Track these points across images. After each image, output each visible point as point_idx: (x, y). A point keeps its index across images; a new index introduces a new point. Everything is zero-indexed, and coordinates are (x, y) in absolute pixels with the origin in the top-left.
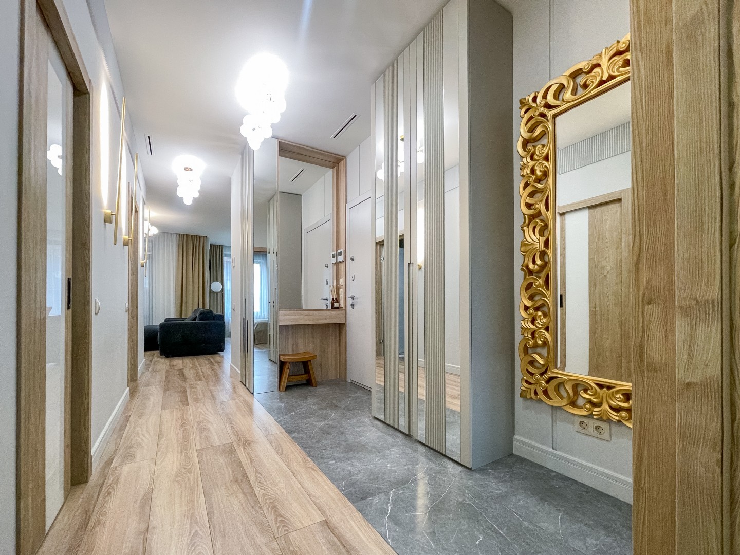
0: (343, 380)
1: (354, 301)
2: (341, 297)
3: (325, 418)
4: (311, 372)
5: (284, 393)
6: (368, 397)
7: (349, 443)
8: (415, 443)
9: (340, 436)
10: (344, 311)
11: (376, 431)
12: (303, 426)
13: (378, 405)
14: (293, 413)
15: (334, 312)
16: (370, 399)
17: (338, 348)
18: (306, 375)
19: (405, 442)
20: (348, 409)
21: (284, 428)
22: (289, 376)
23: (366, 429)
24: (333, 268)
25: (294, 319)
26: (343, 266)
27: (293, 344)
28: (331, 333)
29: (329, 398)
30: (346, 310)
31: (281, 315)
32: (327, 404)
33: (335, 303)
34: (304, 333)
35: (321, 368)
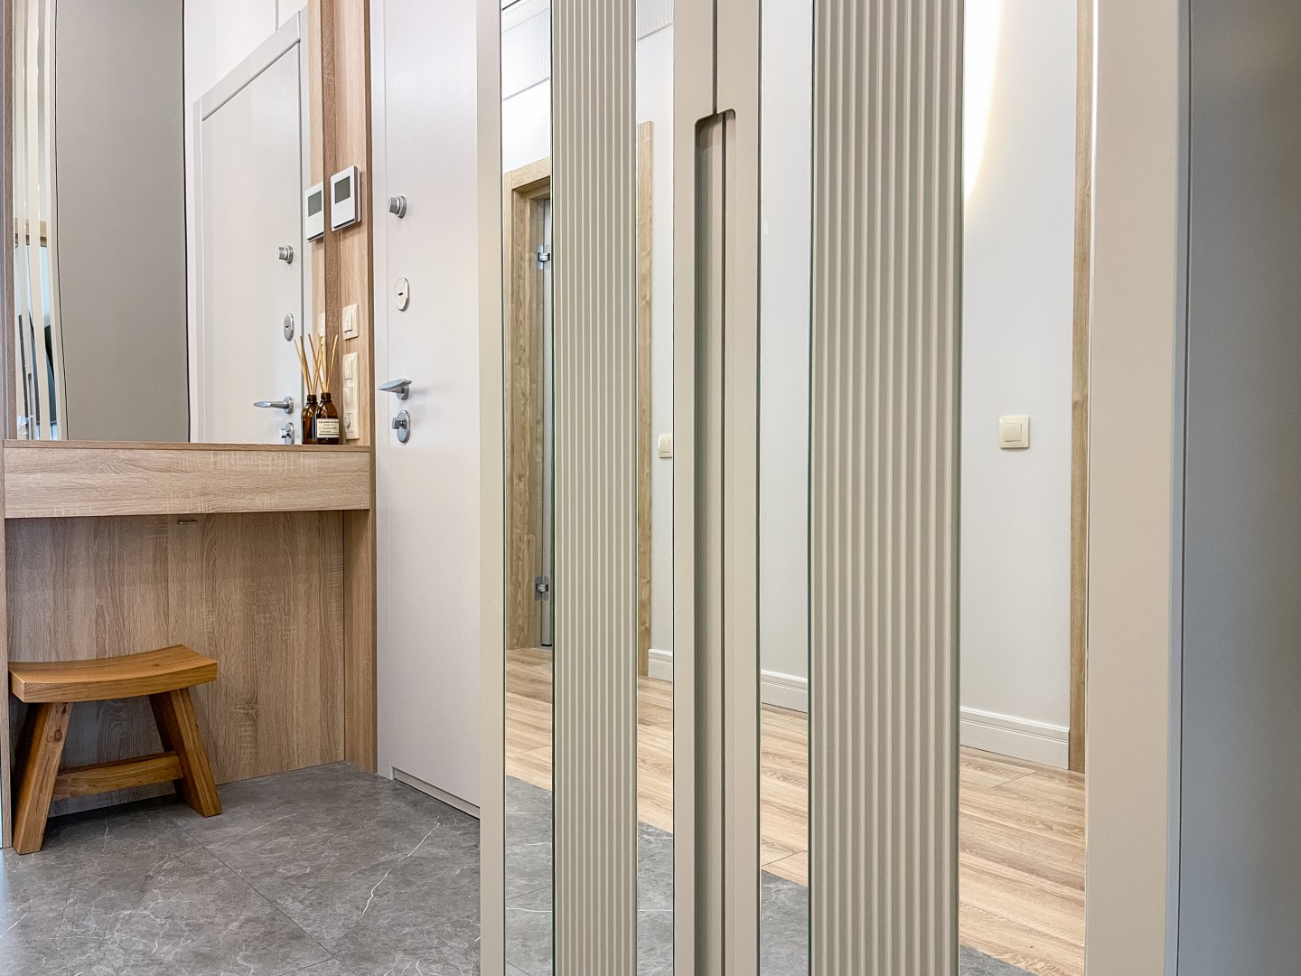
0: (361, 768)
1: (407, 406)
2: (352, 391)
4: (191, 743)
5: (34, 859)
10: (366, 456)
15: (313, 460)
17: (336, 626)
18: (159, 762)
22: (62, 770)
24: (315, 260)
25: (91, 487)
26: (356, 248)
27: (100, 614)
28: (301, 558)
29: (267, 881)
30: (371, 450)
31: (15, 470)
32: (248, 920)
33: (319, 416)
34: (161, 558)
35: (254, 720)
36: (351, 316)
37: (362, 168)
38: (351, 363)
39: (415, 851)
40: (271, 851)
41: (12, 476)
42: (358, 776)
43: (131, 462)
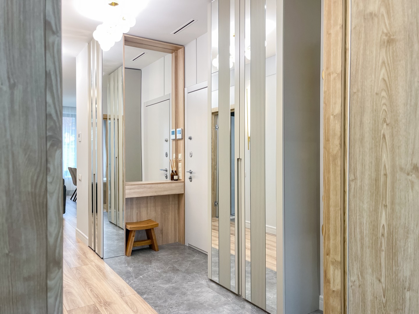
0: (182, 243)
1: (191, 175)
2: (180, 170)
3: (169, 281)
4: (154, 238)
5: (130, 257)
6: (204, 261)
7: (191, 302)
8: (243, 301)
9: (183, 296)
10: (183, 184)
11: (212, 292)
12: (151, 288)
13: (214, 268)
14: (141, 277)
15: (174, 185)
16: (207, 262)
17: (177, 215)
18: (149, 241)
19: (234, 300)
20: (188, 272)
21: (136, 291)
22: (134, 242)
23: (203, 290)
24: (173, 144)
25: (138, 192)
26: (182, 143)
27: (137, 214)
28: (171, 203)
29: (170, 262)
30: (184, 182)
31: (127, 189)
32: (169, 267)
33: (174, 175)
34: (147, 203)
35: (162, 233)
36: (180, 156)
37: (183, 128)
38: (180, 165)
39: (194, 259)
40: (170, 257)
41: (127, 191)
42: (181, 245)
43: (144, 187)
